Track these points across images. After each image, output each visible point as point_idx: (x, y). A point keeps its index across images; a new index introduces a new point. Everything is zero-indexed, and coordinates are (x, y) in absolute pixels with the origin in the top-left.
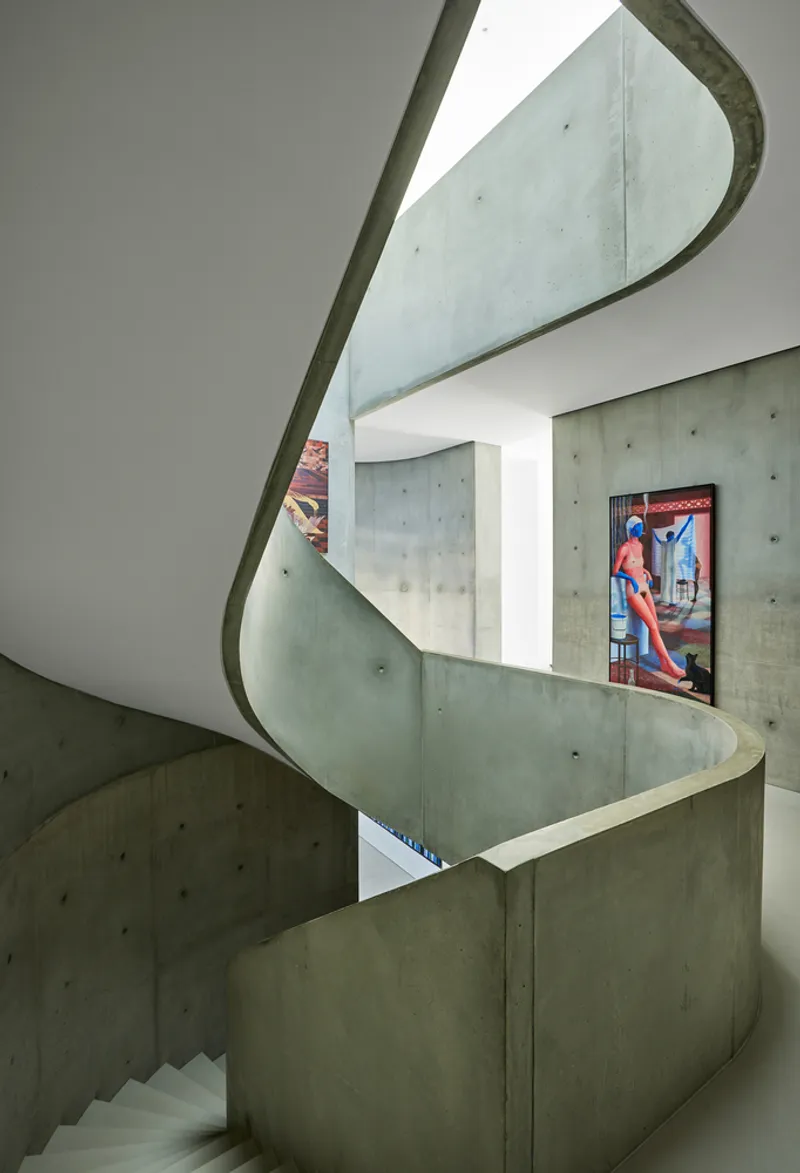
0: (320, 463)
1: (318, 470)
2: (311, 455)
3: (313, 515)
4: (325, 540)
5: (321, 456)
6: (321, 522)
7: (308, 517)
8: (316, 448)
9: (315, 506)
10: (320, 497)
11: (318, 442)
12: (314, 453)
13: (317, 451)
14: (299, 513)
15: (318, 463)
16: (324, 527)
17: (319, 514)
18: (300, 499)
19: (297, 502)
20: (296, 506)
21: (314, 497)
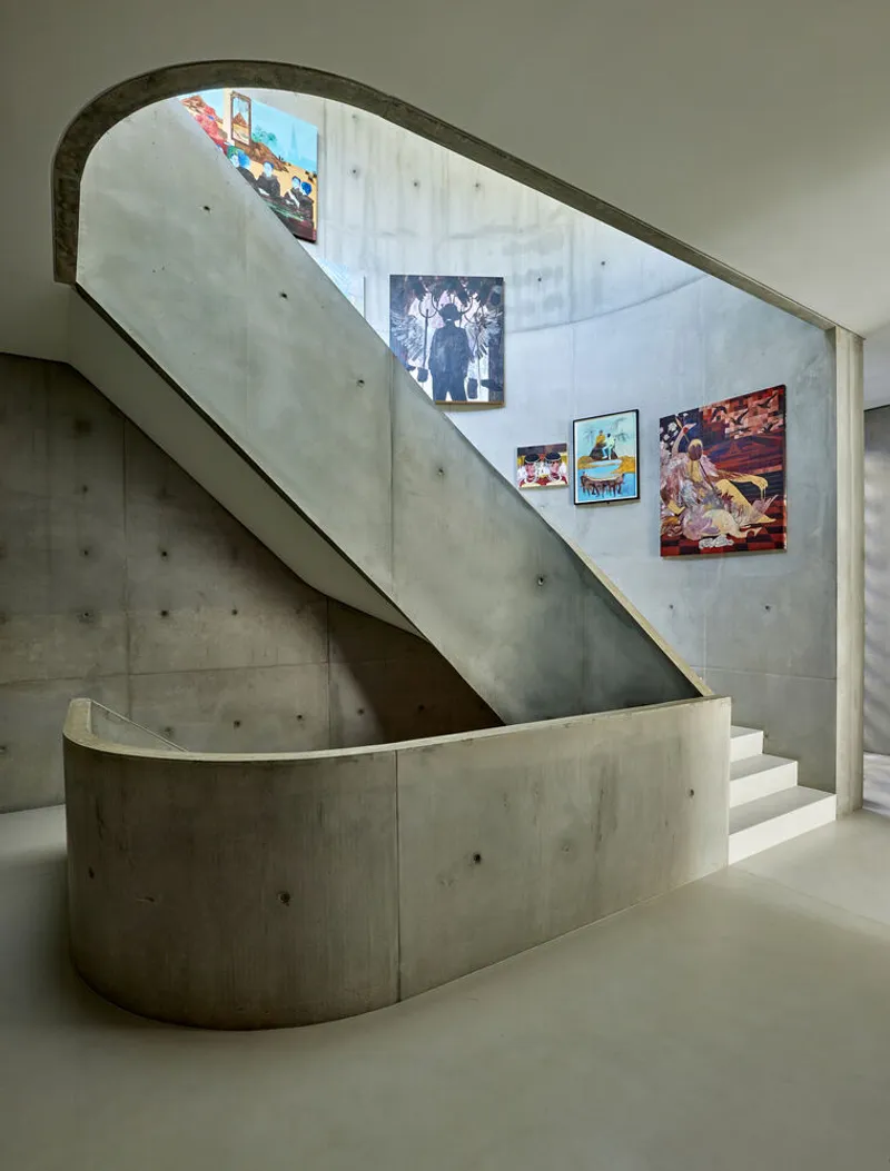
0: (770, 420)
1: (767, 431)
2: (756, 414)
3: (759, 497)
4: (780, 530)
5: (769, 411)
6: (772, 505)
7: (752, 503)
8: (761, 402)
9: (762, 484)
10: (770, 470)
11: (765, 391)
12: (759, 409)
13: (763, 406)
14: (739, 498)
15: (766, 421)
16: (778, 512)
17: (768, 494)
18: (741, 480)
19: (736, 484)
20: (734, 491)
21: (761, 471)
